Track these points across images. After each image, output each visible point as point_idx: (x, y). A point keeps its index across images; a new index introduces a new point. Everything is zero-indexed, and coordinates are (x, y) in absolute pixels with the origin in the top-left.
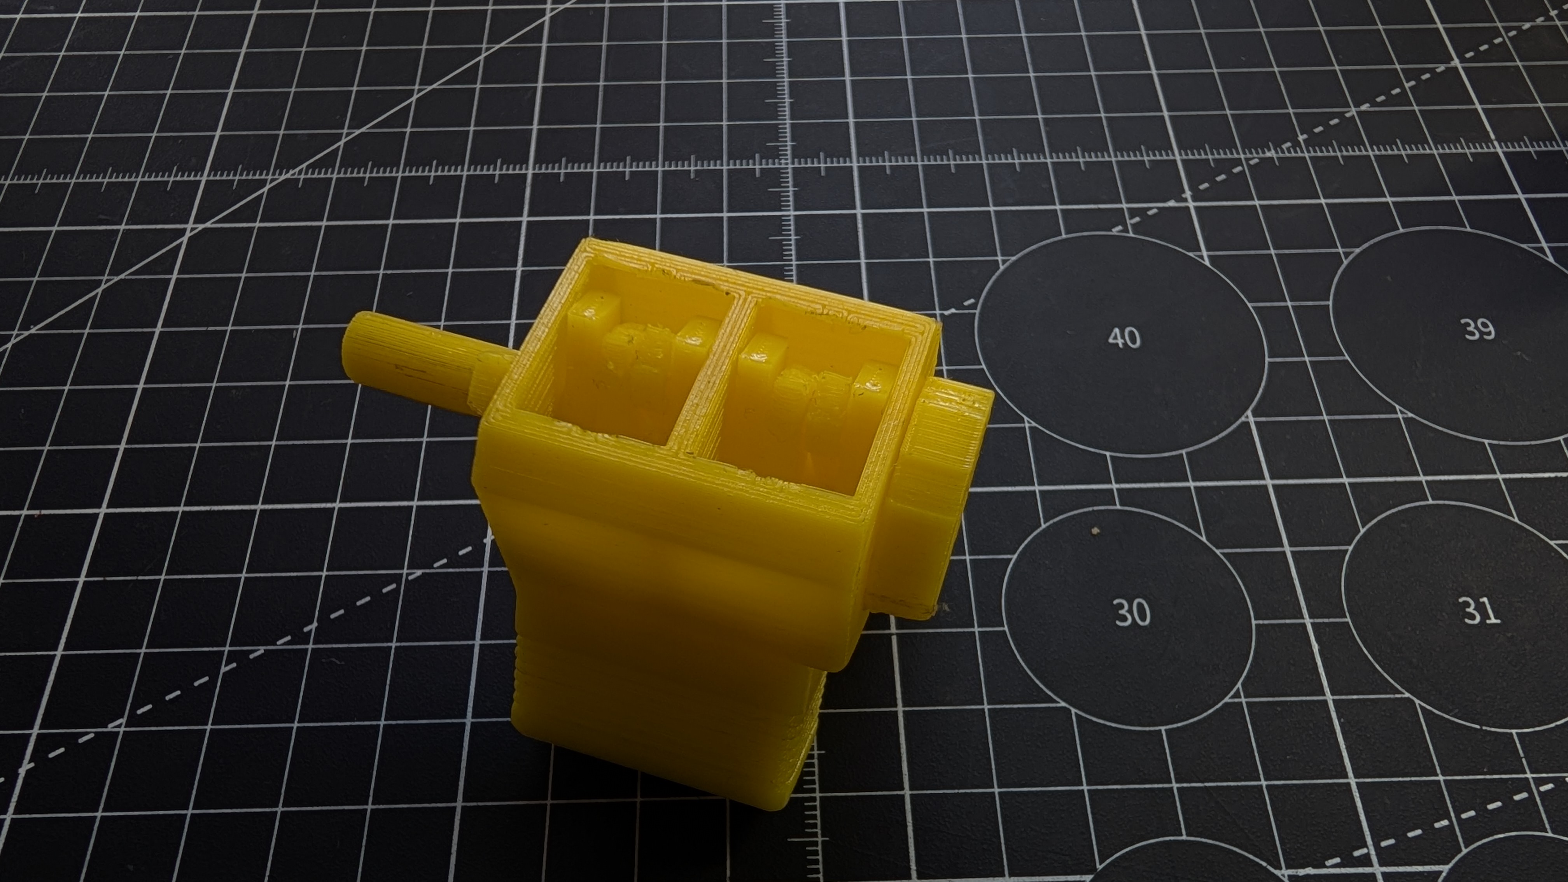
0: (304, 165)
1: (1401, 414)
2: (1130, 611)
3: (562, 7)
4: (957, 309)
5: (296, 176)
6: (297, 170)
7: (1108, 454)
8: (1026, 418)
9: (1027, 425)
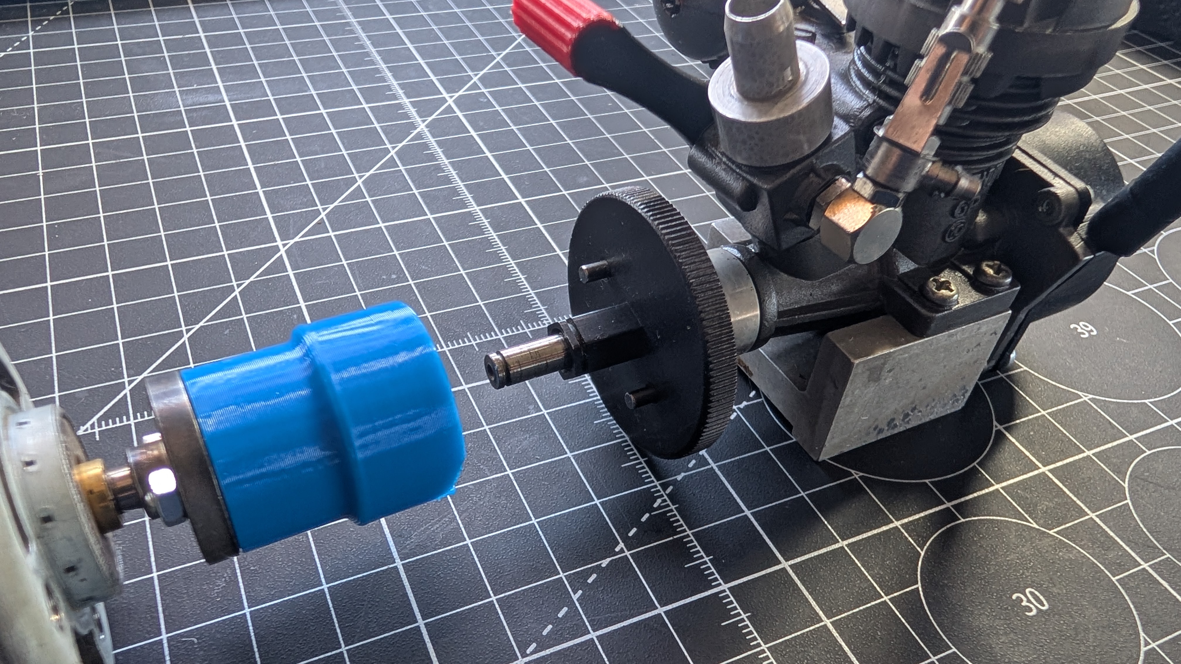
0: (95, 419)
1: (1086, 397)
2: (1029, 601)
3: (292, 242)
4: (747, 402)
5: (90, 431)
6: (88, 425)
7: (927, 481)
8: (853, 472)
9: (857, 477)
